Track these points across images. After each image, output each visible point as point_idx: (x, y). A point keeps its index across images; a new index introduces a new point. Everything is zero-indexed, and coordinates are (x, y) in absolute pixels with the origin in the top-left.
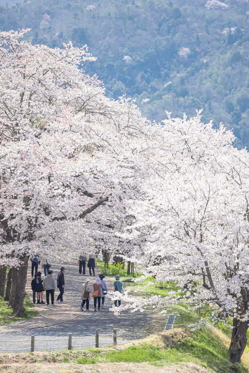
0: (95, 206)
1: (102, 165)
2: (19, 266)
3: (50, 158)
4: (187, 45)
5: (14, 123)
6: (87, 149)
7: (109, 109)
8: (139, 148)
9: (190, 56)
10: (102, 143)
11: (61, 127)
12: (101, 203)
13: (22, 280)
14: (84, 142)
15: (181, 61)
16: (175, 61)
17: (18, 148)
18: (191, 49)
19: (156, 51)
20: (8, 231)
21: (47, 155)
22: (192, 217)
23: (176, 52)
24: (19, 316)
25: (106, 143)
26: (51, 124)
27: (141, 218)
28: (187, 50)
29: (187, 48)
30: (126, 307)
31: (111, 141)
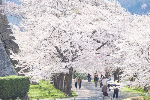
0: (102, 46)
1: (104, 26)
2: (69, 72)
3: (81, 24)
4: (145, 3)
5: (65, 10)
6: (97, 20)
7: (107, 4)
8: (120, 19)
9: (147, 8)
10: (104, 18)
11: (86, 12)
12: (104, 44)
13: (70, 80)
14: (96, 17)
15: (143, 10)
16: (140, 10)
17: (67, 20)
18: (147, 5)
19: (131, 6)
20: (64, 59)
21: (80, 23)
22: (145, 45)
23: (140, 6)
24: (69, 96)
25: (106, 17)
26: (81, 10)
27: (122, 48)
28: (145, 5)
29: (145, 4)
30: (116, 87)
31: (108, 17)
